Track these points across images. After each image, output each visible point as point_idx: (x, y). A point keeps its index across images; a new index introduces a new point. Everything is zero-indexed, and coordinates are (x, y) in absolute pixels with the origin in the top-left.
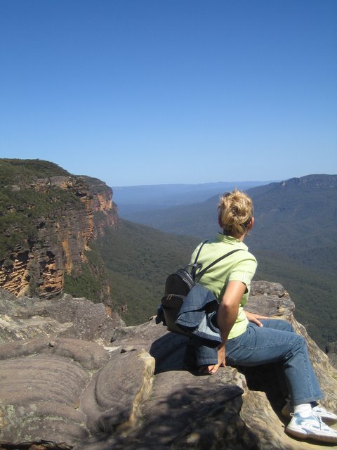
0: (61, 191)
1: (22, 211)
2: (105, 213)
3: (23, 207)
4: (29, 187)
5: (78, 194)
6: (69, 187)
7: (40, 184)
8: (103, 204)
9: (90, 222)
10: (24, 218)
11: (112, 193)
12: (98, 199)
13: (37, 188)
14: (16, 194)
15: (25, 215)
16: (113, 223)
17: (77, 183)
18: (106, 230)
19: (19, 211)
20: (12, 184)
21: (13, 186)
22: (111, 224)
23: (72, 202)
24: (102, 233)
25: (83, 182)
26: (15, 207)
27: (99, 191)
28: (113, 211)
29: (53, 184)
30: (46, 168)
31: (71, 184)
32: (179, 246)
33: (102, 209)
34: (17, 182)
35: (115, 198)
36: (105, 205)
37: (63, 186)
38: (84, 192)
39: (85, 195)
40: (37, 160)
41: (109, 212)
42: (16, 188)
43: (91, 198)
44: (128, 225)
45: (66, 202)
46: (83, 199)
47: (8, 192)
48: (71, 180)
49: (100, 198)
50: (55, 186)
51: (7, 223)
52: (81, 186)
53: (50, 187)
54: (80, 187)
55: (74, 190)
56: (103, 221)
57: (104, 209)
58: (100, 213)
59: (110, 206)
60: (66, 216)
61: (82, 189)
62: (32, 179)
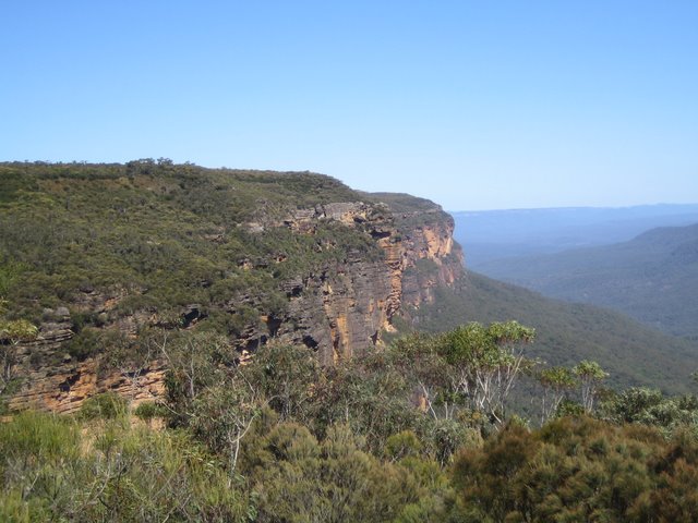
0: (343, 229)
1: (265, 267)
2: (437, 261)
3: (265, 260)
4: (282, 224)
5: (375, 234)
6: (358, 220)
7: (301, 218)
8: (434, 245)
9: (396, 282)
10: (266, 280)
11: (452, 225)
12: (424, 237)
13: (296, 226)
14: (255, 237)
15: (267, 275)
16: (452, 280)
17: (374, 213)
18: (438, 293)
19: (260, 266)
20: (249, 221)
21: (251, 224)
22: (448, 281)
23: (361, 248)
24: (430, 298)
25: (382, 211)
26: (251, 261)
27: (426, 223)
28: (452, 259)
29: (328, 217)
30: (321, 186)
31: (363, 215)
32: (573, 325)
33: (431, 253)
34: (259, 216)
35: (459, 234)
36: (437, 247)
37: (348, 220)
38: (385, 229)
39: (388, 234)
40: (307, 174)
41: (444, 261)
42: (256, 227)
43: (398, 240)
44: (481, 283)
45: (349, 249)
46: (382, 242)
47: (241, 235)
48: (363, 208)
49: (429, 234)
50: (332, 219)
51: (232, 290)
52: (381, 218)
53: (323, 221)
54: (379, 221)
55: (368, 226)
56: (431, 276)
57: (436, 255)
58: (427, 262)
59: (448, 249)
60: (346, 273)
61: (382, 225)
62: (287, 210)
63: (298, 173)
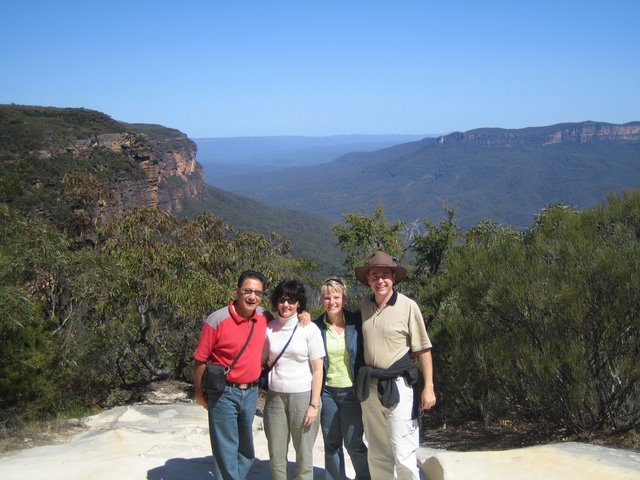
0: (113, 155)
1: (53, 185)
2: (184, 178)
3: (53, 180)
4: (65, 151)
5: (137, 158)
6: (124, 147)
7: (80, 147)
8: (181, 166)
9: (154, 195)
10: (55, 196)
11: (195, 150)
12: (174, 159)
13: (76, 152)
14: (44, 162)
15: (55, 192)
16: (196, 193)
17: (136, 142)
18: (185, 203)
19: (49, 185)
20: (39, 149)
21: (42, 152)
22: (192, 193)
23: (127, 170)
24: (179, 207)
25: (144, 141)
26: (42, 181)
27: (175, 148)
28: (195, 176)
29: (101, 145)
30: (94, 120)
31: (128, 143)
32: (288, 226)
33: (179, 172)
34: (46, 146)
35: (201, 156)
36: (184, 167)
37: (116, 147)
38: (146, 154)
39: (148, 158)
40: (82, 110)
41: (189, 178)
42: (45, 154)
43: (155, 163)
44: (218, 195)
45: (117, 171)
46: (143, 164)
47: (34, 160)
48: (127, 138)
49: (178, 157)
50: (104, 147)
51: (28, 204)
52: (142, 146)
53: (96, 148)
54: (141, 148)
55: (132, 152)
56: (180, 190)
57: (183, 173)
58: (176, 180)
59: (192, 169)
60: (116, 189)
61: (142, 151)
62: (69, 140)
63: (76, 109)
